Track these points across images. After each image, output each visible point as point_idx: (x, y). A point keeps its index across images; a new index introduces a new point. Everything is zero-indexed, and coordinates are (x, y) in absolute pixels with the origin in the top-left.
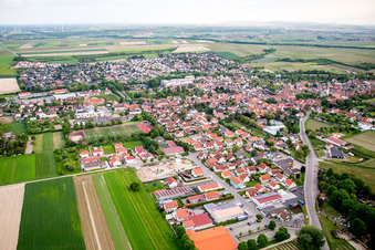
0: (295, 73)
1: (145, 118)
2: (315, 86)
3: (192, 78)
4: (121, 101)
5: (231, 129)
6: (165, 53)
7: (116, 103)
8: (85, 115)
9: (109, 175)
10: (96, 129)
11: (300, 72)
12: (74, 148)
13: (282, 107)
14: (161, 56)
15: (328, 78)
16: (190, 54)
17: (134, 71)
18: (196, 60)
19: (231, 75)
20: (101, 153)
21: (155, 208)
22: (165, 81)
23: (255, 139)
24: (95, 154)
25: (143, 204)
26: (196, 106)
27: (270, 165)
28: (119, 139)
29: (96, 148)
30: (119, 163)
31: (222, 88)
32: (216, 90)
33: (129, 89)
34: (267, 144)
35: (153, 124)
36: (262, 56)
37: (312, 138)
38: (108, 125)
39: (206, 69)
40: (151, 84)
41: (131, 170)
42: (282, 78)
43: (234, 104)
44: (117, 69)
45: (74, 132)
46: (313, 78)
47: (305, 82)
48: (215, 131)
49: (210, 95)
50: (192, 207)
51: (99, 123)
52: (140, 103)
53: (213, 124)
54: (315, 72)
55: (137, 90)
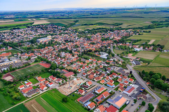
0: (93, 30)
1: (42, 60)
2: (104, 35)
3: (50, 36)
4: (22, 53)
5: (86, 59)
6: (29, 25)
7: (20, 54)
8: (5, 63)
9: (45, 96)
10: (17, 70)
11: (94, 29)
12: (12, 85)
13: (99, 45)
14: (29, 27)
15: (106, 31)
16: (42, 25)
17: (19, 36)
18: (47, 28)
19: (67, 34)
20: (31, 84)
21: (83, 109)
22: (39, 40)
23: (100, 62)
24: (28, 86)
25: (76, 109)
26: (62, 50)
27: (117, 73)
28: (36, 74)
29: (26, 82)
30: (46, 88)
31: (67, 40)
32: (65, 41)
33: (21, 45)
34: (107, 63)
35: (48, 62)
36: (75, 24)
37: (121, 57)
38: (23, 67)
39: (54, 32)
40: (32, 42)
41: (55, 90)
42: (89, 32)
43: (78, 47)
44: (8, 36)
45: (4, 75)
46: (101, 31)
47: (99, 34)
48: (80, 61)
49: (64, 44)
50: (101, 103)
51: (17, 67)
52: (33, 52)
53: (77, 58)
54: (100, 29)
55: (26, 46)
